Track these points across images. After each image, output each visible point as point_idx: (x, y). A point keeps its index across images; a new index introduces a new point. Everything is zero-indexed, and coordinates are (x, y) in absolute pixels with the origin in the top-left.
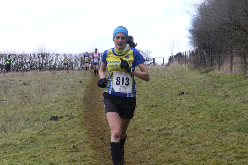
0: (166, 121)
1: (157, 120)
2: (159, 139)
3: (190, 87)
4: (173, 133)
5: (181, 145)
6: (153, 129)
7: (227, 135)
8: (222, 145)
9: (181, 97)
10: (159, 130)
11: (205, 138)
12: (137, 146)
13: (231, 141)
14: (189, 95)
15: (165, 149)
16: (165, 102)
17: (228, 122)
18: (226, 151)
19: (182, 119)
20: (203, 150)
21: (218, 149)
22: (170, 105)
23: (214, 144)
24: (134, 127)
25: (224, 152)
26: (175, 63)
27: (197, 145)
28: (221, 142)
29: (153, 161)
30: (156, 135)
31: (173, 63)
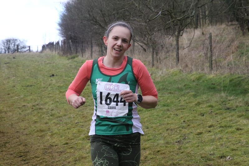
0: (39, 98)
1: (31, 97)
2: (33, 113)
3: (59, 70)
4: (45, 108)
5: (51, 117)
6: (28, 105)
7: (87, 109)
8: (83, 117)
9: (52, 78)
10: (33, 106)
11: (71, 112)
12: (14, 119)
13: (90, 113)
14: (58, 77)
15: (38, 121)
16: (38, 83)
17: (89, 98)
18: (86, 121)
19: (52, 97)
20: (68, 121)
21: (80, 120)
22: (43, 85)
23: (78, 116)
24: (12, 103)
25: (85, 122)
26: (48, 51)
27: (64, 117)
28: (82, 115)
29: (28, 131)
30: (31, 110)
31: (46, 50)
